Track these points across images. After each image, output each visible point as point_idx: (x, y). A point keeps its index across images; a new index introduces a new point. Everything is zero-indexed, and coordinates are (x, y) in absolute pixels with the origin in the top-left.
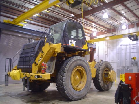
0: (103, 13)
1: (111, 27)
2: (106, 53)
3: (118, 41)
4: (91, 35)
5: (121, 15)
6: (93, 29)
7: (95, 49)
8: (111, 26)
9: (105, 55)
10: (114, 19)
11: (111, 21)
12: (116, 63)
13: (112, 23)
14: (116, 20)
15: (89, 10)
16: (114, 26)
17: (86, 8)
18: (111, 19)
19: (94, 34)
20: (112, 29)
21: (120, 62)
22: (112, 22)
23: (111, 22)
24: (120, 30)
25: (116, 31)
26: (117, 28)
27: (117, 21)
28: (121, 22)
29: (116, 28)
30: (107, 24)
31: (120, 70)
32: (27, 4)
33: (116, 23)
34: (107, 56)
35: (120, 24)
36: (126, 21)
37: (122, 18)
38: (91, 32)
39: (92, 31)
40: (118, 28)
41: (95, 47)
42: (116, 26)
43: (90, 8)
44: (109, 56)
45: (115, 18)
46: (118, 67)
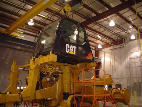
0: (109, 21)
1: (118, 38)
2: (114, 68)
4: (95, 48)
5: (129, 22)
6: (98, 41)
7: (101, 63)
8: (118, 37)
9: (112, 70)
10: (121, 28)
11: (118, 30)
12: (126, 79)
13: (119, 33)
14: (124, 29)
15: (93, 17)
16: (121, 37)
17: (90, 15)
18: (118, 28)
19: (100, 47)
20: (120, 40)
21: (131, 78)
22: (119, 32)
23: (118, 31)
24: (128, 41)
25: (124, 42)
26: (124, 39)
27: (125, 30)
28: (130, 31)
30: (114, 34)
31: (130, 87)
32: (21, 10)
33: (123, 33)
34: (115, 71)
35: (128, 34)
36: (135, 30)
37: (131, 27)
38: (95, 45)
39: (96, 43)
40: (126, 39)
41: (101, 62)
42: (123, 36)
43: (94, 15)
46: (128, 83)
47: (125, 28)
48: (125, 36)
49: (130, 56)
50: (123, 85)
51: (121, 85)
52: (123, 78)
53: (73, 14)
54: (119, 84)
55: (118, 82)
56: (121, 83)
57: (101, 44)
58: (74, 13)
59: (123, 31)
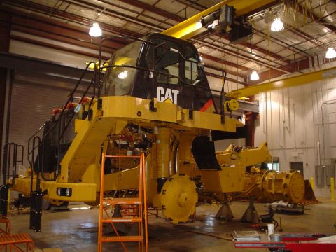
1: (297, 56)
2: (287, 124)
3: (316, 92)
4: (245, 80)
5: (322, 21)
6: (251, 65)
7: (258, 114)
8: (297, 53)
9: (282, 129)
10: (302, 33)
11: (296, 39)
12: (313, 150)
13: (298, 44)
14: (309, 36)
16: (302, 53)
18: (295, 33)
19: (254, 77)
20: (300, 62)
21: (324, 147)
22: (297, 42)
23: (294, 41)
24: (321, 62)
25: (311, 66)
26: (313, 58)
27: (312, 38)
28: (324, 40)
29: (310, 59)
30: (286, 48)
31: (323, 168)
32: (72, 6)
33: (308, 45)
34: (290, 132)
35: (319, 46)
37: (326, 30)
38: (244, 72)
39: (247, 69)
40: (315, 58)
41: (258, 111)
42: (309, 52)
44: (293, 133)
45: (305, 32)
46: (318, 159)
47: (311, 34)
48: (314, 50)
49: (324, 98)
50: (307, 165)
51: (301, 164)
52: (307, 148)
53: (185, 9)
54: (298, 161)
55: (296, 157)
56: (303, 159)
57: (257, 71)
58: (188, 6)
59: (308, 40)
